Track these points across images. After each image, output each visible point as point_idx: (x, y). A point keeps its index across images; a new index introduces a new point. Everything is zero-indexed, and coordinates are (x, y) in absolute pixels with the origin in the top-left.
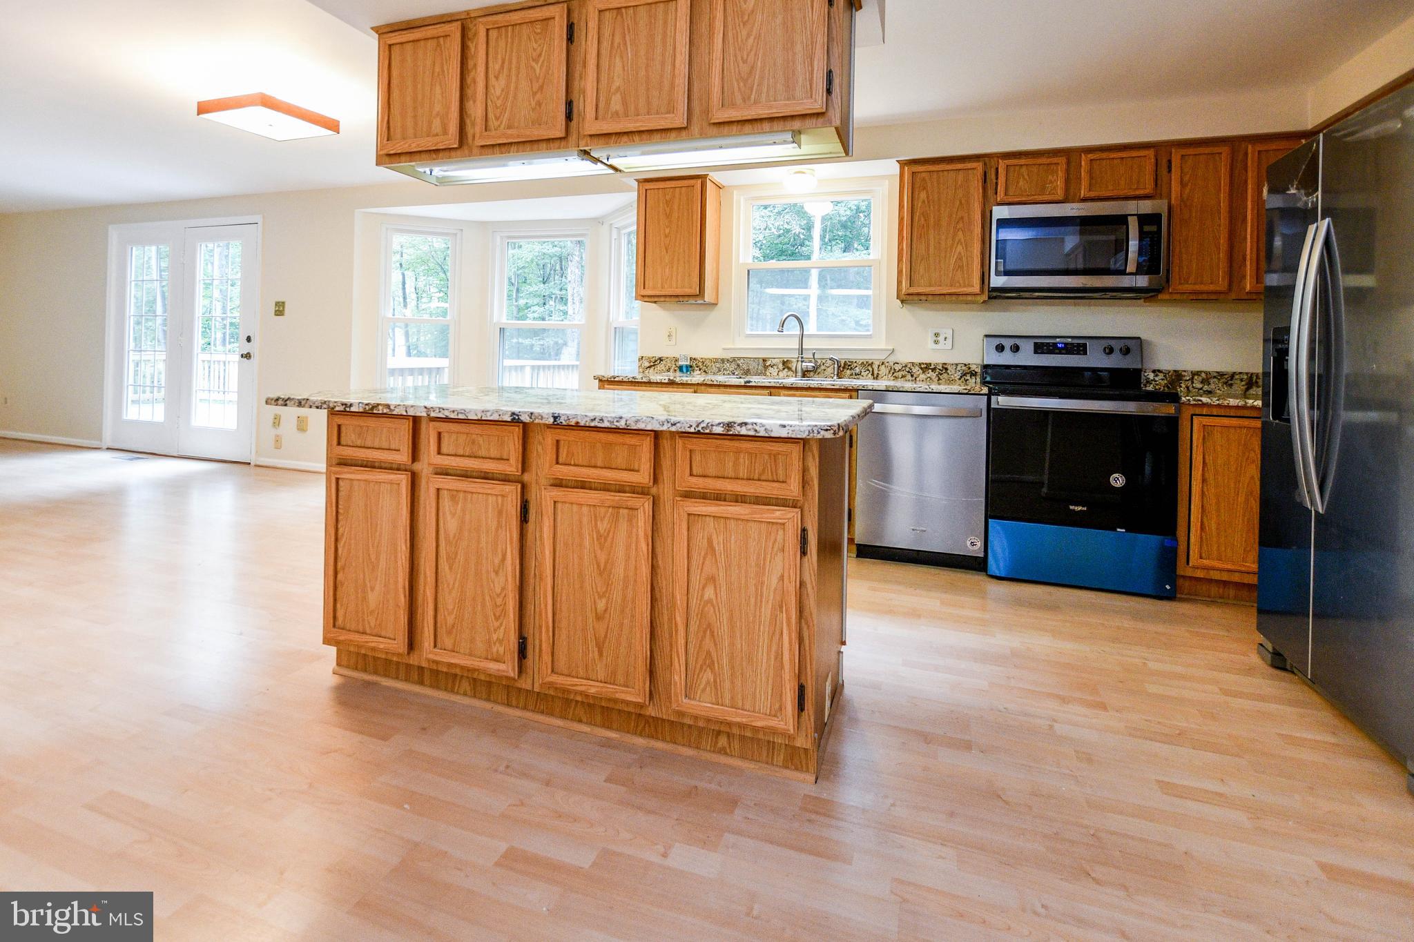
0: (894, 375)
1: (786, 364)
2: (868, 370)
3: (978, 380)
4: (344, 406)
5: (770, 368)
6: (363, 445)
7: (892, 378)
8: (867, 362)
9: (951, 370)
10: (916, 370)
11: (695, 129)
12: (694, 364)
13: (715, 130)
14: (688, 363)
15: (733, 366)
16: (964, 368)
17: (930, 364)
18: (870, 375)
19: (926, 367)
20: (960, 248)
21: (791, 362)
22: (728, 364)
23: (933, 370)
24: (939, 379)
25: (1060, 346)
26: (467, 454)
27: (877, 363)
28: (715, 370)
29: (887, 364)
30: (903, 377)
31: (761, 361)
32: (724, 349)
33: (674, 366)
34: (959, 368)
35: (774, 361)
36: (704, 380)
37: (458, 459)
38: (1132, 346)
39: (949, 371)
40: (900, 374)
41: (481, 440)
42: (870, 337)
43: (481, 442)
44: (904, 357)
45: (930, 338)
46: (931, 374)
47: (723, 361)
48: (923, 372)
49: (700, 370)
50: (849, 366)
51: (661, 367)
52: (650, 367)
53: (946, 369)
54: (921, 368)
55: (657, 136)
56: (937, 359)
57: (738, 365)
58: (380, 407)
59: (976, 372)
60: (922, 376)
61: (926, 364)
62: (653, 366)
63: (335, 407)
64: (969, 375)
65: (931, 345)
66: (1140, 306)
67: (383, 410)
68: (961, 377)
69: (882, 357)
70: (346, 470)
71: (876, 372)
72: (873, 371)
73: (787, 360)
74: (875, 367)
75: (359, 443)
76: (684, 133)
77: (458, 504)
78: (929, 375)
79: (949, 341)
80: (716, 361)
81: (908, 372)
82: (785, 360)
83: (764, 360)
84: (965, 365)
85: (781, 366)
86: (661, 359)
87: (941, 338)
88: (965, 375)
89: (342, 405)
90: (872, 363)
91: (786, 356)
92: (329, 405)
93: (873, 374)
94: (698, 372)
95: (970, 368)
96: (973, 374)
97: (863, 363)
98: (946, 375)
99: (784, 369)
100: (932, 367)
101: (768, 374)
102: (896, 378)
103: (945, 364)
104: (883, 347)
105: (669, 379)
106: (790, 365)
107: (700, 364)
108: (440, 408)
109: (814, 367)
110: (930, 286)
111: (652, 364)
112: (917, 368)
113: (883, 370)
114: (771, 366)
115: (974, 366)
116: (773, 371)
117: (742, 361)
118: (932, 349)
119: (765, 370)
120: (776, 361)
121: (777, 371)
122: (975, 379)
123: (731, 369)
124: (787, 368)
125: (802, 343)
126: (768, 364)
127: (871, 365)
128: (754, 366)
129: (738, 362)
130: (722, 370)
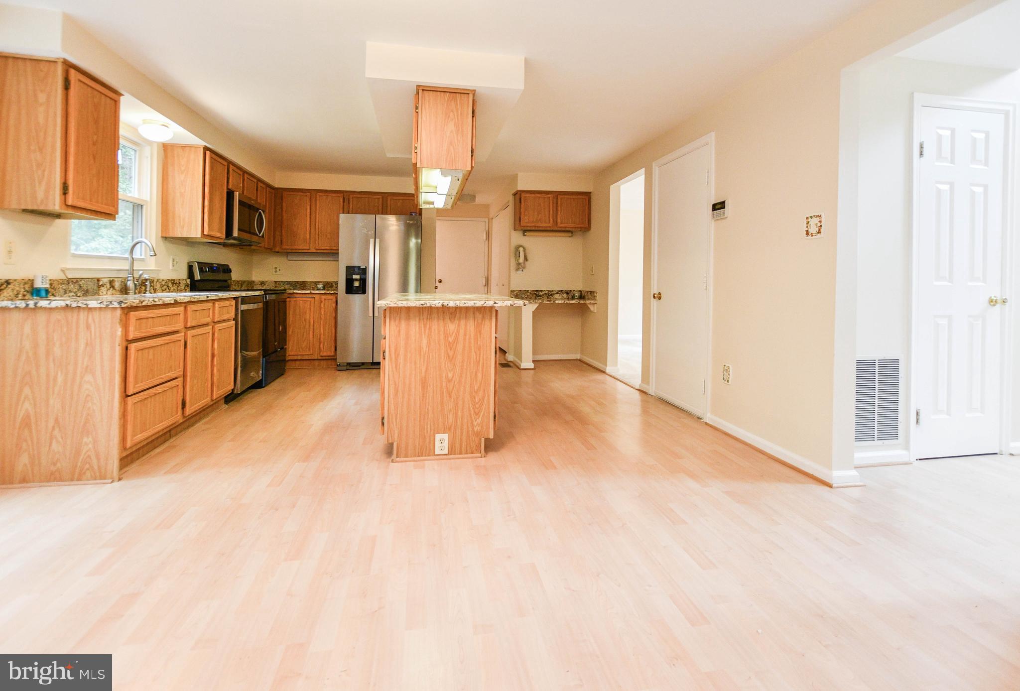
0: (162, 288)
1: (111, 284)
2: (152, 285)
5: (101, 287)
10: (170, 285)
15: (76, 286)
18: (153, 289)
19: (174, 282)
22: (72, 286)
24: (178, 290)
25: (215, 269)
27: (156, 280)
29: (160, 281)
30: (165, 290)
31: (96, 280)
33: (23, 290)
40: (164, 288)
45: (171, 264)
47: (68, 281)
51: (8, 292)
53: (180, 283)
57: (80, 286)
64: (187, 287)
65: (170, 267)
68: (184, 288)
71: (155, 287)
73: (113, 280)
74: (155, 283)
79: (178, 266)
80: (63, 281)
81: (167, 286)
82: (111, 279)
83: (98, 280)
84: (186, 280)
85: (108, 286)
86: (8, 283)
87: (175, 264)
91: (110, 276)
99: (110, 288)
101: (101, 294)
103: (179, 280)
104: (154, 268)
106: (113, 284)
113: (158, 286)
114: (103, 285)
115: (188, 281)
116: (103, 290)
117: (83, 282)
118: (172, 270)
119: (99, 290)
120: (105, 281)
121: (106, 289)
122: (188, 289)
123: (75, 290)
124: (112, 287)
125: (132, 264)
126: (101, 283)
127: (153, 282)
128: (91, 286)
129: (81, 283)
130: (68, 292)
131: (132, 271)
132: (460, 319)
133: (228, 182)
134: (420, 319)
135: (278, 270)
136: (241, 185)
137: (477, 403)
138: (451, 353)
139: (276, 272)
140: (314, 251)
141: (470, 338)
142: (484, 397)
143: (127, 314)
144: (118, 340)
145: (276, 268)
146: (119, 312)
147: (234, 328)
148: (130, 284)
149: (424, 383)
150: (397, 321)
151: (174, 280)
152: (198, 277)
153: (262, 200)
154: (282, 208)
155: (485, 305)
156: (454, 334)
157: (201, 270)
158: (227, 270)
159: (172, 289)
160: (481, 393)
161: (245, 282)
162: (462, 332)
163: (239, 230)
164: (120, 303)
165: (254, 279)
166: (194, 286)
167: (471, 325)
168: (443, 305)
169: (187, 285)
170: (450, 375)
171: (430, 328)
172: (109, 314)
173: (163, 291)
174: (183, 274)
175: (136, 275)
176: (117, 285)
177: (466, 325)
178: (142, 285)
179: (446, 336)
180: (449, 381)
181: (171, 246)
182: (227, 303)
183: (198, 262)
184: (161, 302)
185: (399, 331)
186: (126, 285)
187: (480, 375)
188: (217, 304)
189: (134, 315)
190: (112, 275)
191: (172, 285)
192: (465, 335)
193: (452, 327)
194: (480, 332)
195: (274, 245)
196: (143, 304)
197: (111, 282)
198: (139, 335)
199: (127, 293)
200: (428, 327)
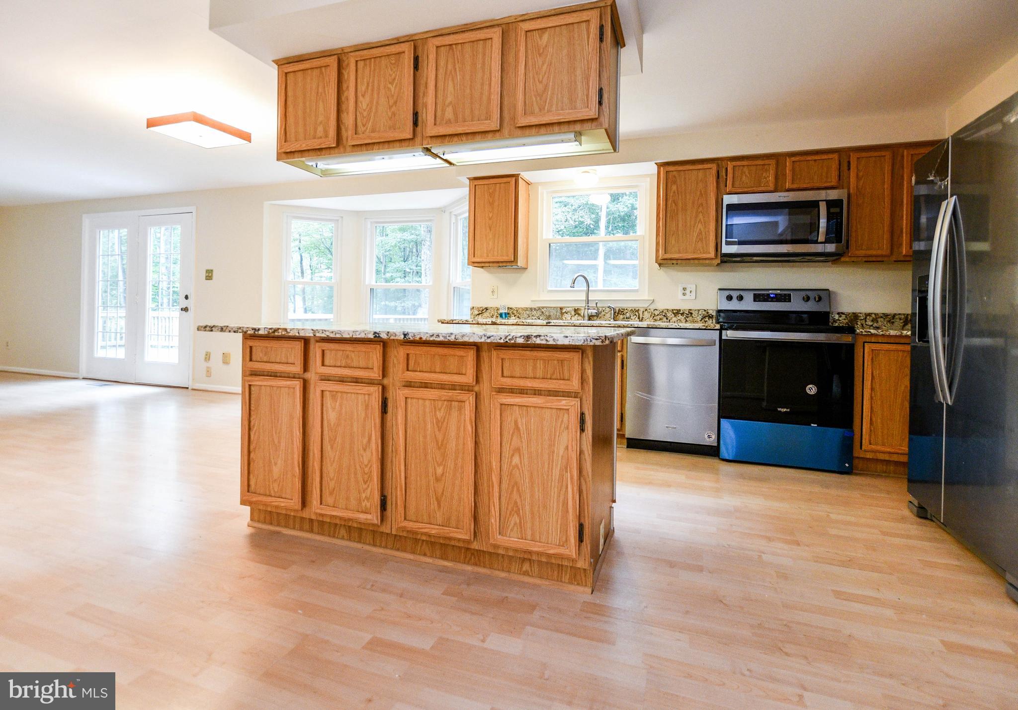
0: (654, 318)
1: (576, 311)
2: (636, 315)
3: (714, 321)
4: (254, 331)
5: (565, 314)
6: (268, 361)
7: (653, 320)
8: (635, 309)
9: (695, 314)
10: (669, 314)
11: (506, 131)
12: (511, 312)
13: (519, 132)
14: (506, 311)
15: (539, 313)
16: (704, 313)
17: (680, 310)
18: (637, 319)
19: (677, 313)
20: (700, 226)
21: (580, 310)
22: (535, 312)
23: (682, 314)
24: (686, 321)
25: (772, 296)
26: (343, 365)
27: (642, 310)
28: (526, 316)
29: (649, 311)
30: (660, 319)
31: (559, 309)
32: (532, 301)
33: (496, 313)
34: (700, 313)
35: (568, 309)
36: (517, 322)
37: (336, 369)
38: (823, 295)
39: (693, 315)
40: (658, 318)
41: (353, 355)
42: (637, 291)
43: (353, 357)
44: (661, 305)
45: (679, 291)
46: (680, 317)
47: (531, 309)
48: (675, 316)
49: (515, 316)
50: (622, 312)
51: (486, 314)
53: (691, 314)
54: (674, 313)
55: (478, 137)
56: (684, 306)
57: (543, 312)
58: (280, 331)
59: (713, 316)
60: (674, 319)
61: (677, 310)
62: (481, 313)
63: (247, 331)
64: (707, 318)
66: (829, 267)
67: (282, 333)
68: (702, 319)
69: (646, 305)
70: (257, 379)
71: (641, 316)
72: (639, 315)
73: (578, 308)
74: (641, 313)
75: (265, 359)
76: (498, 134)
77: (336, 402)
78: (679, 318)
79: (693, 294)
80: (526, 309)
81: (664, 316)
82: (576, 308)
83: (561, 309)
84: (705, 310)
85: (573, 313)
86: (487, 309)
87: (688, 292)
88: (705, 317)
89: (253, 329)
90: (639, 310)
91: (577, 305)
92: (243, 330)
93: (639, 318)
94: (514, 318)
95: (708, 313)
96: (711, 317)
97: (632, 310)
98: (691, 318)
99: (575, 314)
100: (681, 312)
101: (564, 318)
102: (656, 320)
103: (691, 310)
104: (646, 298)
105: (492, 322)
106: (579, 312)
107: (515, 312)
108: (323, 330)
109: (597, 313)
110: (679, 252)
111: (480, 312)
112: (671, 313)
113: (646, 315)
114: (566, 312)
116: (567, 316)
117: (545, 309)
119: (562, 316)
120: (570, 309)
121: (570, 316)
123: (537, 315)
124: (577, 314)
125: (587, 296)
126: (564, 311)
127: (637, 311)
128: (554, 312)
129: (542, 310)
130: (531, 316)
131: (588, 301)
176: (583, 312)
190: (581, 305)
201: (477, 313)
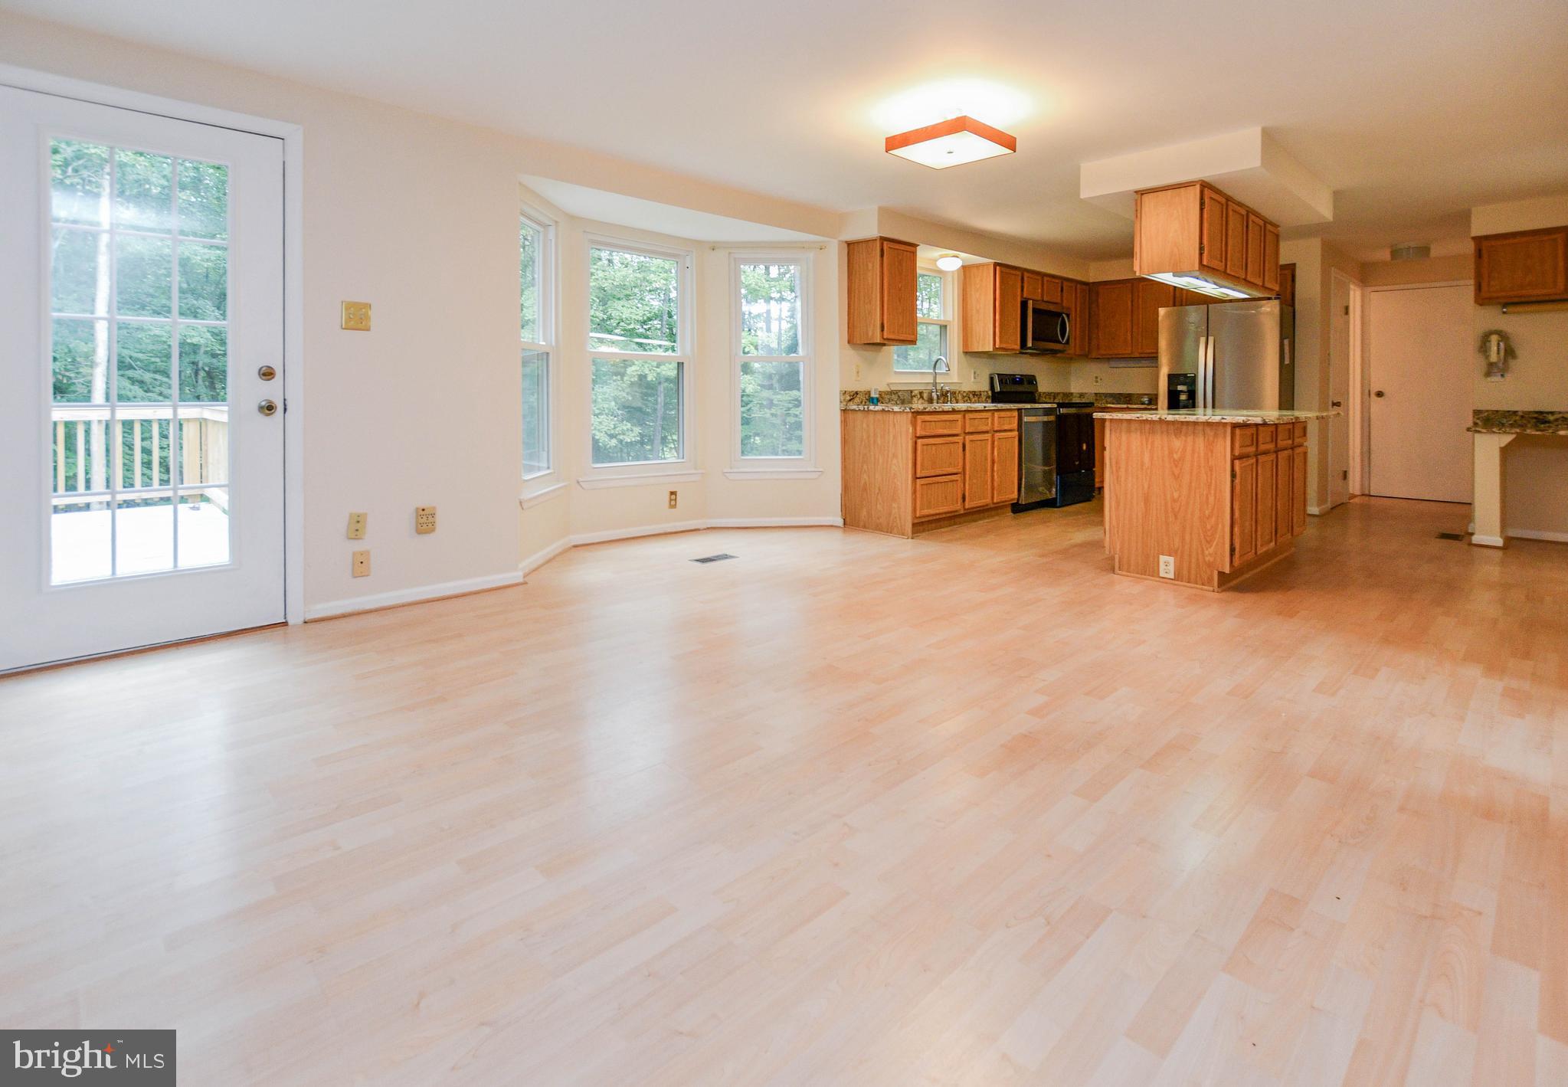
0: (963, 400)
2: (953, 397)
10: (971, 396)
16: (986, 394)
18: (954, 401)
21: (924, 393)
22: (894, 396)
24: (979, 400)
29: (961, 393)
31: (910, 391)
44: (967, 388)
45: (972, 374)
47: (892, 393)
51: (857, 400)
52: (850, 400)
53: (980, 394)
57: (899, 396)
62: (852, 399)
65: (973, 379)
69: (959, 388)
71: (956, 399)
73: (922, 391)
79: (979, 377)
80: (889, 393)
81: (967, 398)
83: (912, 392)
85: (918, 396)
86: (857, 393)
87: (976, 375)
99: (919, 398)
101: (912, 402)
103: (980, 391)
104: (957, 381)
111: (852, 397)
113: (960, 397)
114: (915, 396)
115: (990, 393)
116: (915, 399)
117: (901, 393)
118: (974, 382)
119: (911, 399)
120: (916, 392)
122: (990, 401)
123: (895, 399)
124: (922, 397)
125: (935, 378)
126: (913, 394)
127: (955, 393)
128: (907, 396)
129: (899, 394)
130: (890, 400)
131: (935, 384)
132: (1186, 435)
133: (1022, 290)
134: (1141, 432)
135: (1099, 380)
136: (1040, 290)
137: (1209, 530)
138: (1176, 472)
139: (1097, 382)
140: (1138, 356)
141: (1199, 457)
142: (1218, 524)
143: (915, 418)
144: (910, 436)
145: (1097, 378)
146: (910, 415)
147: (1016, 440)
148: (934, 395)
149: (1147, 500)
150: (1118, 435)
151: (975, 392)
152: (998, 388)
153: (1070, 301)
154: (1098, 306)
155: (1210, 420)
156: (1180, 450)
157: (1001, 382)
158: (1031, 380)
159: (973, 400)
160: (1213, 520)
161: (1058, 394)
162: (1189, 449)
163: (1034, 339)
164: (910, 408)
165: (1072, 391)
166: (996, 398)
167: (1200, 442)
168: (1160, 418)
169: (988, 397)
170: (1176, 495)
171: (1153, 443)
172: (904, 416)
173: (964, 402)
174: (985, 386)
175: (939, 388)
176: (925, 396)
177: (1194, 442)
178: (944, 396)
179: (1171, 453)
180: (1174, 501)
181: (973, 360)
182: (1008, 414)
183: (998, 374)
184: (941, 410)
185: (1120, 444)
186: (931, 395)
187: (1211, 499)
188: (996, 414)
189: (920, 418)
190: (922, 388)
191: (975, 395)
192: (1193, 451)
193: (1177, 443)
194: (1212, 452)
195: (1090, 351)
196: (927, 410)
197: (921, 393)
198: (924, 433)
199: (932, 403)
200: (1150, 441)
201: (848, 398)
